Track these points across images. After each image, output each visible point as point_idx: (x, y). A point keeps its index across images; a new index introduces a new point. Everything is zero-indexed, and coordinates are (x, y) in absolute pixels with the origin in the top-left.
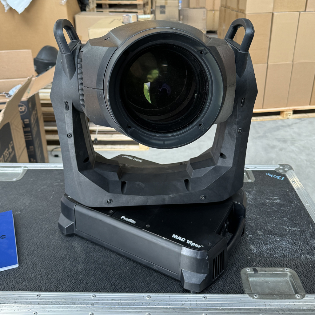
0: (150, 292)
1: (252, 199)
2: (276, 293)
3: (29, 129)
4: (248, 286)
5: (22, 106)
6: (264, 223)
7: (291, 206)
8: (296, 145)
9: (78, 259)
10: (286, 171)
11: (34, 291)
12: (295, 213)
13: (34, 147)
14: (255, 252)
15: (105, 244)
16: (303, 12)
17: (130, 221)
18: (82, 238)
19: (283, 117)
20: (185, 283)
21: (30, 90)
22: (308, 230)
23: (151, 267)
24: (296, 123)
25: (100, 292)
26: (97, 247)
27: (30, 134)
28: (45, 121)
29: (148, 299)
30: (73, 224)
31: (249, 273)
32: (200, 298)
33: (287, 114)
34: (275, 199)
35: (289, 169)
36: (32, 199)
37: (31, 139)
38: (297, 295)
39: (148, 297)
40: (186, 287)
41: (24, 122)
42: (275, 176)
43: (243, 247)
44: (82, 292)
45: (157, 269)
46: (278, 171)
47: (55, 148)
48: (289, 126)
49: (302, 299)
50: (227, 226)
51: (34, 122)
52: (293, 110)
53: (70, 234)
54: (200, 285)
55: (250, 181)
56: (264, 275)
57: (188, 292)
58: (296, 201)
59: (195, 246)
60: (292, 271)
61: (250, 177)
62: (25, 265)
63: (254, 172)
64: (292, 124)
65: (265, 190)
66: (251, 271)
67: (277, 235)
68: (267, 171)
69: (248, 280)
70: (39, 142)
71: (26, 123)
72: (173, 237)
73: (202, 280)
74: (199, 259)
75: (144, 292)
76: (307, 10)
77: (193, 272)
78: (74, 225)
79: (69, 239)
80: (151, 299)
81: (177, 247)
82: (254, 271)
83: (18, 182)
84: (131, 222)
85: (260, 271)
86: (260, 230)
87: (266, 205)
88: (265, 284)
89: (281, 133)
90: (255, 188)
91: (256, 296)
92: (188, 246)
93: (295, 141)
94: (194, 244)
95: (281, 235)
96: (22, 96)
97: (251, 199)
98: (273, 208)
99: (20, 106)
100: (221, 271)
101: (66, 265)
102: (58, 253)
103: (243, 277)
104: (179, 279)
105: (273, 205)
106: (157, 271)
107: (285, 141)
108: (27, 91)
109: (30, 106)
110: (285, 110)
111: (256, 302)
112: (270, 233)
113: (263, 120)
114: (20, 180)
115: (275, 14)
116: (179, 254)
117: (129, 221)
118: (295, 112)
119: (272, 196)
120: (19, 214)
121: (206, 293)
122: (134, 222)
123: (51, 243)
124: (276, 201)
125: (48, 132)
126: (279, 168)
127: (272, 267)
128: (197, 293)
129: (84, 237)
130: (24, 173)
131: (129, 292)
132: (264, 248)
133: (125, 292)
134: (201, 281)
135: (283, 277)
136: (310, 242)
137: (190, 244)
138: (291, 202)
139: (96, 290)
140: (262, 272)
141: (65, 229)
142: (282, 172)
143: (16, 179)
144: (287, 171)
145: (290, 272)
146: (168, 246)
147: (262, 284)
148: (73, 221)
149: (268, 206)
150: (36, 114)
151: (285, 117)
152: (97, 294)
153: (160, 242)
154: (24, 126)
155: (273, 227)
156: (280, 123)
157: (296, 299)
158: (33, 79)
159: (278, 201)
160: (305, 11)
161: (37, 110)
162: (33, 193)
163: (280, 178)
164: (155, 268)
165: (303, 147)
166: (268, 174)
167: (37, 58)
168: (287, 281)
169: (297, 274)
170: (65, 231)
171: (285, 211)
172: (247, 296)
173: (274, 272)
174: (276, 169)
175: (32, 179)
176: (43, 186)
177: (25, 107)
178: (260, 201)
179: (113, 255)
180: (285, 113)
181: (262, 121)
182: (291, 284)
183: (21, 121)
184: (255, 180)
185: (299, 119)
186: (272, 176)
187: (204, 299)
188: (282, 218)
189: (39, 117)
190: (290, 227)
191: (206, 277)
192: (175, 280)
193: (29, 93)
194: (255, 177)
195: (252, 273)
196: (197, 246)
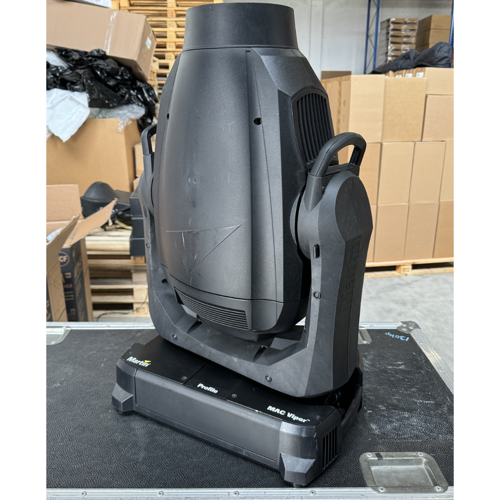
0: (238, 487)
1: (369, 365)
2: (409, 485)
3: (71, 286)
4: (371, 476)
5: (63, 255)
6: (386, 395)
7: (421, 373)
8: (418, 308)
9: (138, 445)
10: (410, 330)
11: (78, 488)
12: (426, 381)
13: (76, 310)
14: (377, 432)
15: (176, 423)
16: (418, 142)
17: (210, 391)
18: (144, 417)
19: (400, 273)
20: (286, 472)
21: (74, 235)
22: (445, 403)
23: (239, 452)
24: (417, 281)
25: (170, 488)
26: (164, 429)
27: (72, 292)
28: (91, 278)
29: (235, 496)
30: (132, 397)
31: (371, 460)
32: (307, 494)
33: (404, 269)
34: (399, 365)
35: (414, 328)
36: (76, 367)
37: (73, 299)
38: (436, 487)
39: (236, 493)
40: (287, 478)
41: (64, 276)
42: (397, 337)
43: (361, 427)
44: (145, 488)
45: (247, 455)
46: (401, 330)
47: (103, 314)
48: (408, 284)
49: (444, 492)
50: (338, 397)
51: (78, 277)
52: (412, 263)
53: (128, 411)
54: (306, 474)
55: (365, 342)
56: (391, 463)
57: (289, 485)
58: (427, 367)
59: (299, 420)
60: (428, 456)
61: (365, 338)
62: (65, 453)
63: (370, 331)
64: (412, 282)
65: (385, 354)
66: (373, 457)
67: (404, 410)
68: (387, 331)
69: (370, 469)
70: (83, 304)
71: (67, 277)
72: (268, 409)
73: (309, 467)
74: (305, 437)
75: (230, 487)
76: (423, 140)
77: (296, 456)
78: (134, 399)
79: (126, 418)
80: (239, 496)
81: (274, 422)
82: (378, 457)
83: (58, 346)
84: (212, 391)
85: (386, 457)
86: (382, 403)
87: (388, 372)
88: (393, 474)
89: (399, 293)
90: (373, 351)
91: (382, 489)
92: (290, 420)
93: (417, 303)
94: (298, 418)
95: (410, 410)
96: (63, 243)
97: (367, 365)
98: (397, 376)
99: (60, 255)
100: (333, 457)
101: (122, 452)
102: (112, 437)
103: (363, 465)
104: (277, 467)
105: (397, 371)
106: (246, 459)
107: (404, 303)
108: (71, 236)
109: (74, 255)
110: (402, 264)
111: (382, 497)
112: (396, 407)
113: (375, 277)
114: (60, 343)
115: (384, 144)
116: (277, 433)
117: (208, 390)
118: (415, 267)
119: (396, 362)
120: (58, 387)
121: (314, 487)
122: (216, 392)
123: (102, 423)
124: (401, 367)
125: (95, 292)
126: (402, 326)
127: (400, 451)
128: (301, 487)
129: (147, 415)
130: (66, 335)
131: (209, 487)
132: (389, 427)
133: (204, 487)
134: (308, 469)
135: (417, 465)
136: (448, 419)
137: (292, 417)
138: (421, 368)
139: (163, 485)
140: (388, 458)
141: (122, 405)
142: (406, 331)
143: (55, 342)
144: (412, 330)
145: (425, 458)
146: (262, 422)
147: (388, 474)
148: (132, 394)
149: (391, 373)
150: (81, 266)
151: (402, 272)
152: (165, 491)
153: (251, 416)
154: (64, 282)
155: (398, 400)
156: (397, 280)
157: (436, 492)
158: (79, 221)
159: (403, 367)
160: (421, 141)
161: (82, 262)
162: (78, 359)
163: (404, 338)
164: (244, 454)
165: (428, 311)
166: (388, 334)
167: (84, 197)
168: (422, 471)
169: (434, 460)
170: (122, 407)
171: (413, 379)
172: (369, 490)
173: (404, 458)
174: (398, 327)
175: (76, 343)
176: (92, 351)
177: (67, 256)
178: (379, 368)
179: (187, 439)
180: (402, 267)
181: (373, 278)
182: (427, 474)
183: (61, 275)
184: (372, 341)
185: (421, 275)
186: (393, 336)
187: (312, 495)
188: (409, 388)
189: (84, 271)
190: (421, 399)
191: (314, 464)
192: (272, 470)
193: (73, 238)
194: (372, 338)
195: (374, 460)
196: (301, 421)
